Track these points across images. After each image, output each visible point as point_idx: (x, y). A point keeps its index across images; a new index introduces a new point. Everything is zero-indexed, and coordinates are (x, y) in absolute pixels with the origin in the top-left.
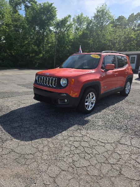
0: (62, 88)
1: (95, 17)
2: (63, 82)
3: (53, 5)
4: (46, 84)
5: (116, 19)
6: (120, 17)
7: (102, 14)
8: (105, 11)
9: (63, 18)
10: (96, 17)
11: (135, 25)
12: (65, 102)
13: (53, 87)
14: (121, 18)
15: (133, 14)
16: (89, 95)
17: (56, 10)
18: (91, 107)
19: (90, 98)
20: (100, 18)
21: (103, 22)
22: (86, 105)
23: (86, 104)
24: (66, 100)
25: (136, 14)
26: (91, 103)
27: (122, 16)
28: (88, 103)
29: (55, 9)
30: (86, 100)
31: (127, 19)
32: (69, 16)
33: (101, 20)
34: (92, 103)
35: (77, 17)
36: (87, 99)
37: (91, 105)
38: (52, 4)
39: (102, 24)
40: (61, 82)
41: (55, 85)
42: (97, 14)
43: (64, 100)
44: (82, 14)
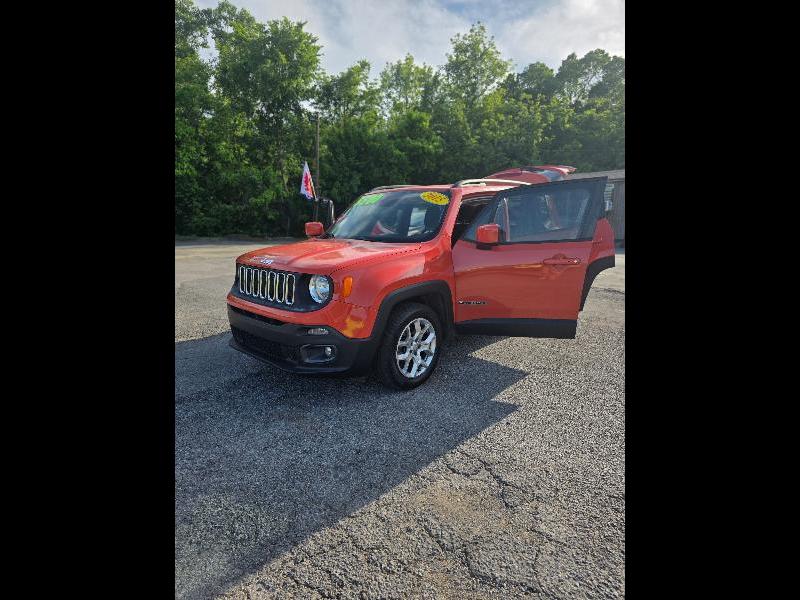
0: (313, 307)
1: (448, 68)
2: (318, 288)
3: (304, 30)
4: (272, 297)
5: (519, 75)
6: (531, 65)
7: (474, 58)
8: (482, 49)
9: (346, 71)
10: (454, 67)
11: (583, 91)
12: (325, 356)
13: (283, 306)
14: (536, 72)
15: (572, 56)
16: (413, 326)
17: (317, 44)
18: (420, 366)
19: (417, 335)
20: (468, 70)
21: (475, 84)
22: (402, 363)
23: (400, 357)
24: (329, 349)
25: (583, 57)
26: (419, 353)
27: (538, 63)
28: (407, 354)
29: (314, 41)
30: (399, 343)
31: (556, 72)
32: (364, 65)
33: (470, 78)
34: (424, 355)
35: (393, 68)
36: (404, 339)
37: (420, 361)
38: (300, 25)
39: (474, 90)
40: (311, 288)
41: (290, 301)
42: (457, 57)
43: (324, 348)
44: (409, 59)
